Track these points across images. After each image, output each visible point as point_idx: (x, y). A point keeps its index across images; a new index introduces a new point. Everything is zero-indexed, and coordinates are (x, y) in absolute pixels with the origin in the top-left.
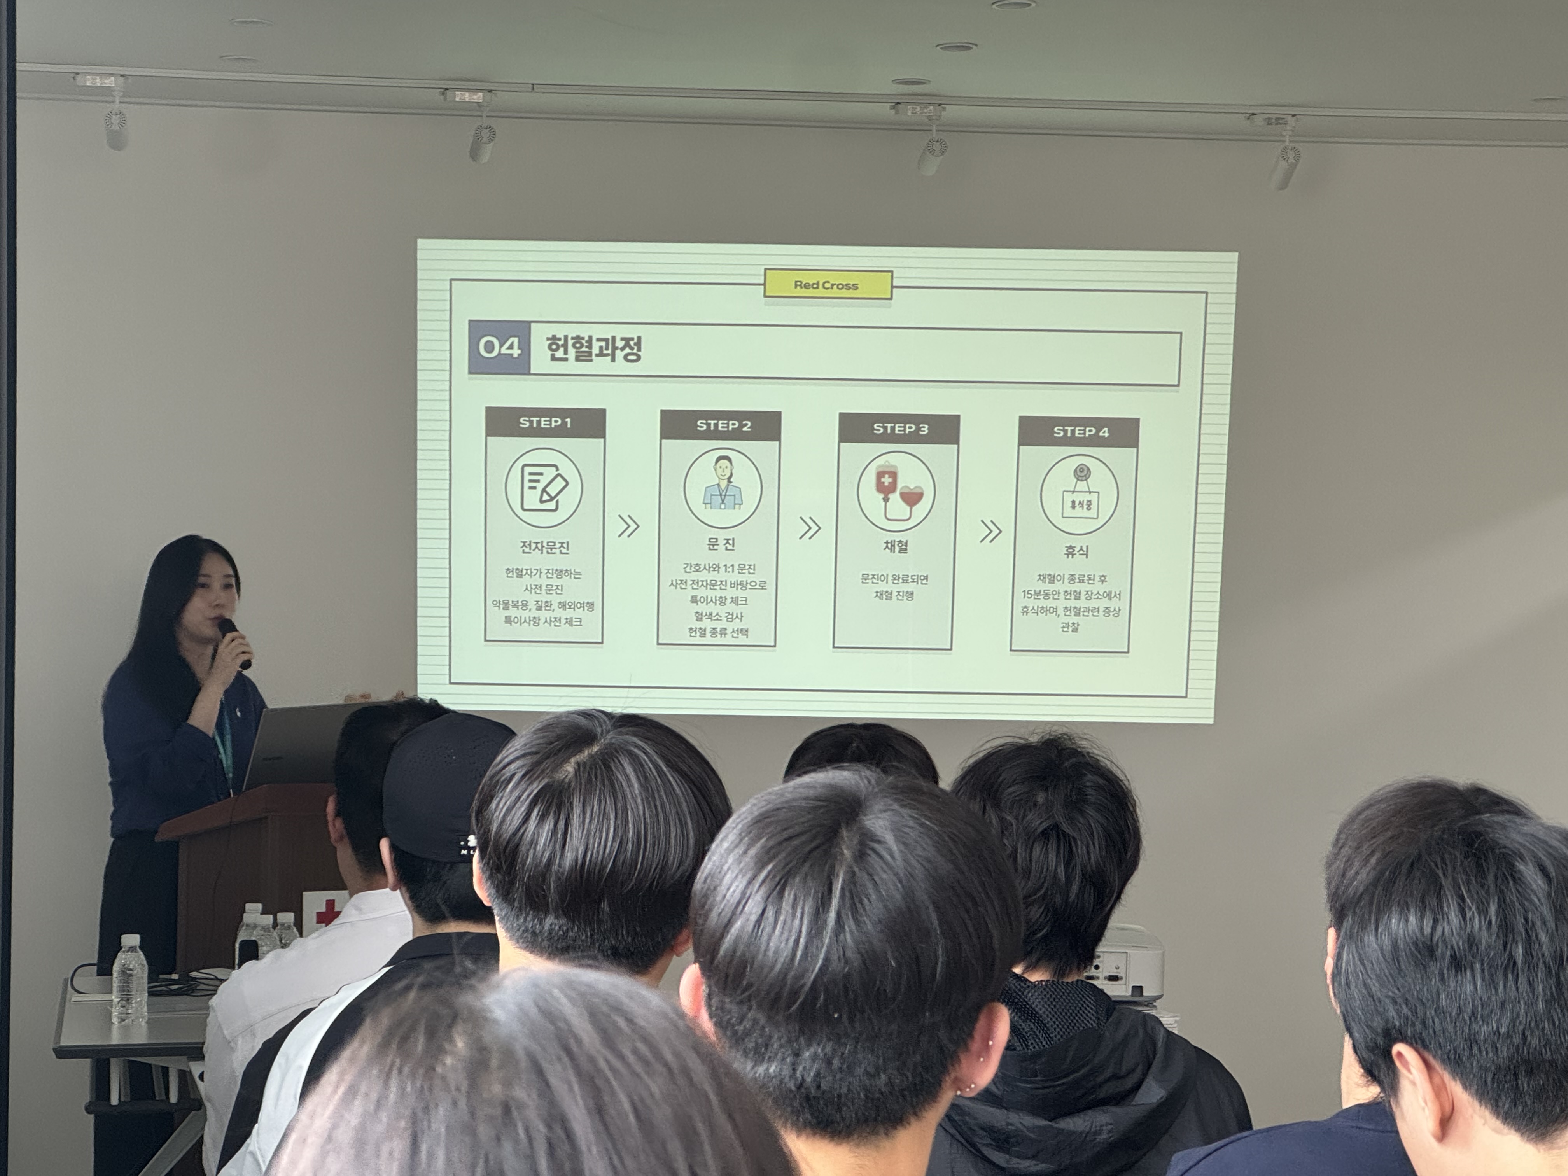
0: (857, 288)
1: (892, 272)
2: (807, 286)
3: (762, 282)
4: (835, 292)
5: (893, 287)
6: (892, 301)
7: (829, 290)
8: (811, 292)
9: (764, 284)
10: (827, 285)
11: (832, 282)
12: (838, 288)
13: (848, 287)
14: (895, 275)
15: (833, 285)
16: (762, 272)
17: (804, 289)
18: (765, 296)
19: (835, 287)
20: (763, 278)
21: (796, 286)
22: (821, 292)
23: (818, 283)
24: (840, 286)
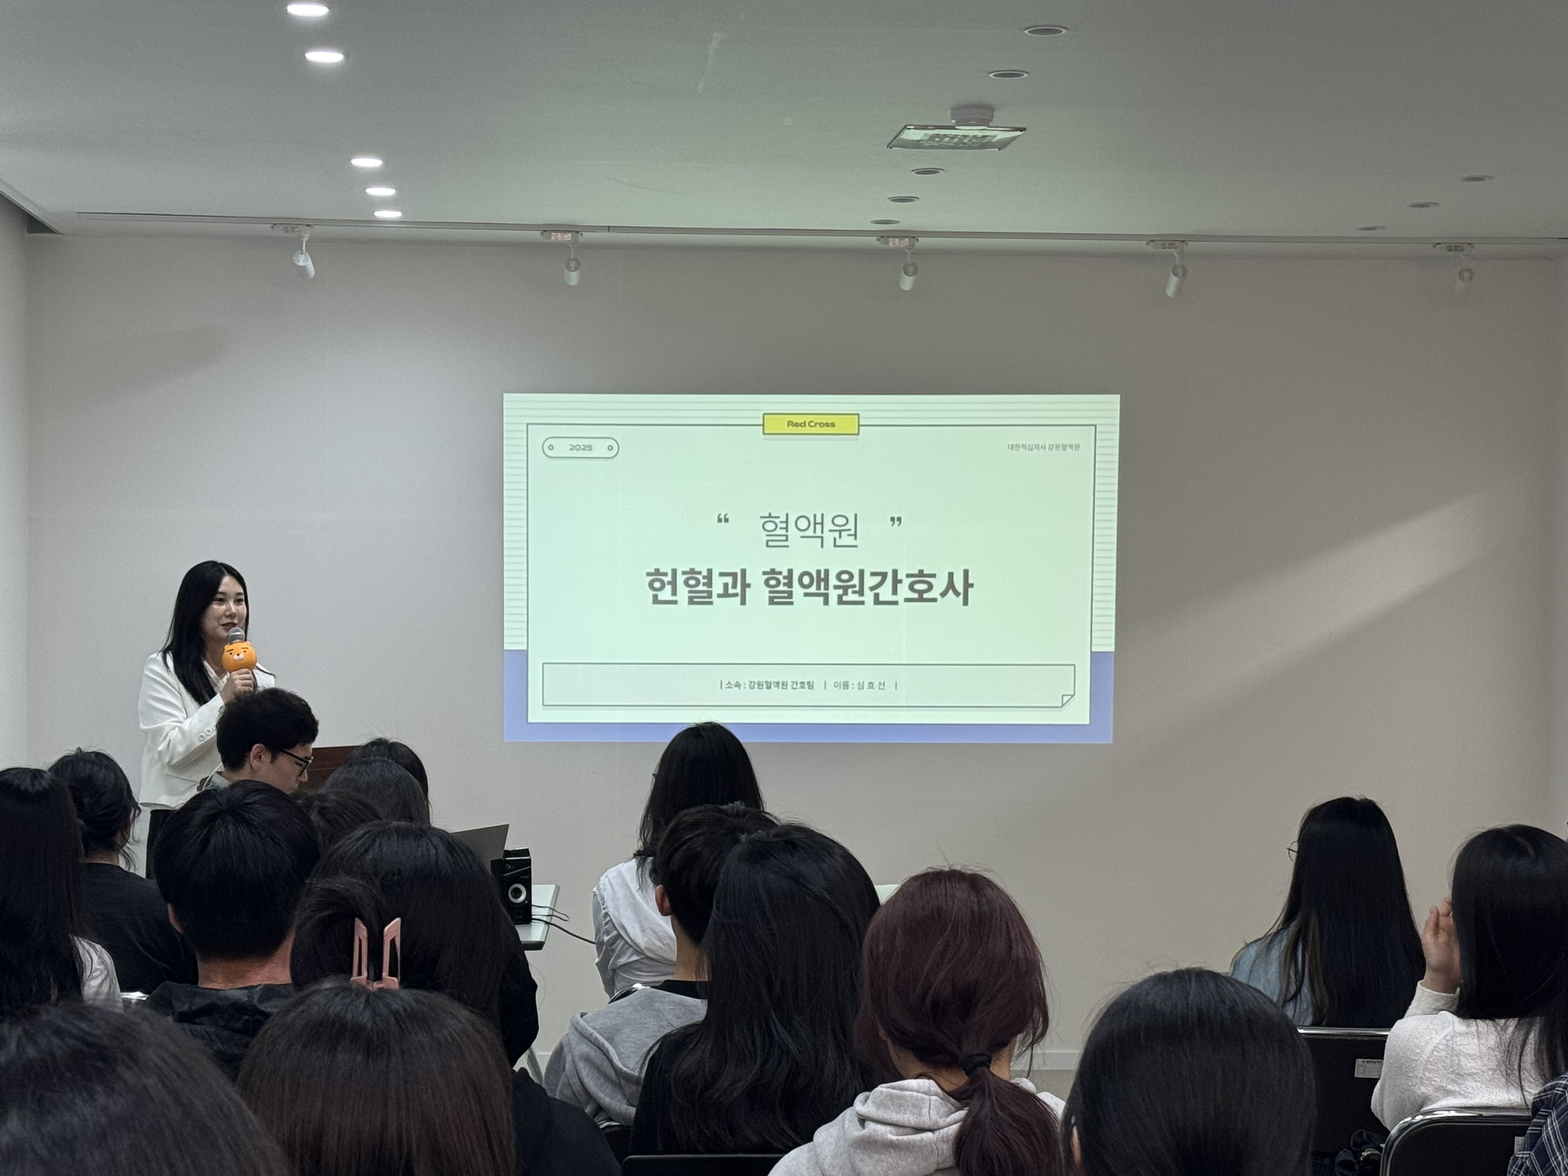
0: (834, 426)
1: (858, 415)
2: (797, 425)
3: (761, 423)
4: (818, 429)
5: (859, 425)
6: (858, 436)
7: (814, 428)
8: (800, 430)
9: (763, 425)
10: (812, 424)
11: (816, 421)
12: (820, 426)
13: (827, 425)
14: (861, 416)
15: (816, 424)
16: (762, 416)
17: (795, 428)
18: (764, 433)
19: (818, 425)
20: (762, 419)
21: (788, 425)
22: (807, 429)
23: (805, 423)
24: (822, 425)
